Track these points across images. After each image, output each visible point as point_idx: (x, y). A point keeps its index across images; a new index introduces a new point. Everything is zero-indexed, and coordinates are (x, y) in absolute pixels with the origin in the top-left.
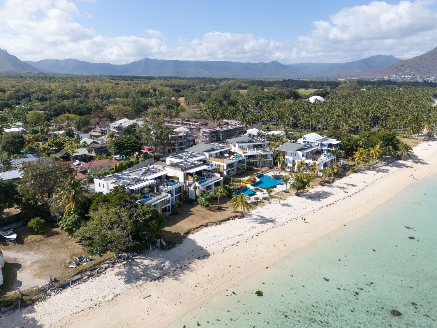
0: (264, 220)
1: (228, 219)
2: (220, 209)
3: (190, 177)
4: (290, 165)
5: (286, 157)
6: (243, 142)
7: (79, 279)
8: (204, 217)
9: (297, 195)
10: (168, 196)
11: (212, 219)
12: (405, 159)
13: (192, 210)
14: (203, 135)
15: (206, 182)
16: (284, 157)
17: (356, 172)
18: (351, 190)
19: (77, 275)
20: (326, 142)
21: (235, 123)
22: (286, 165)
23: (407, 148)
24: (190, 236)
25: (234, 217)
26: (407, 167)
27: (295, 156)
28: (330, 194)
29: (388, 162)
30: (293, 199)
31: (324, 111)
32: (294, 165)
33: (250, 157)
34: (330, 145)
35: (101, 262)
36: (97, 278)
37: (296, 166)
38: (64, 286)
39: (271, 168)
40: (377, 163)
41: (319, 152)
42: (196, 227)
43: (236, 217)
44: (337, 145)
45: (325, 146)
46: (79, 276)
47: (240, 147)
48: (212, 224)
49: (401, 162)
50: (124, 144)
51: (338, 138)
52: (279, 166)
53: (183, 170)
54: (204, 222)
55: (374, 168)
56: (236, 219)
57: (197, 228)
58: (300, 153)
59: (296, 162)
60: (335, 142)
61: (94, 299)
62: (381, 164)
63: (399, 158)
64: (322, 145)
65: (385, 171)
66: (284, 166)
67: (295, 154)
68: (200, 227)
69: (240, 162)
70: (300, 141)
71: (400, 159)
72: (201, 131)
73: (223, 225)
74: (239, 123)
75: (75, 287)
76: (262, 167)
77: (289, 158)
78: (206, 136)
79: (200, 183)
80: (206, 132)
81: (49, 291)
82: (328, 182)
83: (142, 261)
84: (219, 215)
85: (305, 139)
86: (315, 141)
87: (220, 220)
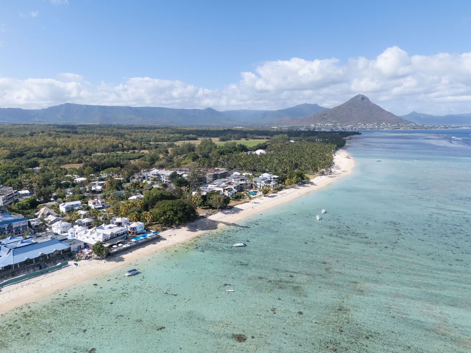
1: (244, 203)
2: (239, 201)
3: (225, 190)
4: (259, 187)
6: (235, 178)
9: (265, 196)
12: (307, 183)
14: (209, 177)
16: (256, 184)
17: (286, 189)
18: (284, 194)
20: (272, 177)
21: (222, 170)
22: (257, 187)
23: (308, 179)
24: (234, 207)
26: (308, 186)
28: (277, 196)
29: (300, 185)
30: (263, 197)
31: (268, 161)
32: (261, 186)
33: (241, 184)
34: (274, 178)
37: (261, 187)
39: (250, 189)
40: (295, 185)
41: (270, 181)
42: (235, 205)
43: (246, 202)
44: (277, 178)
47: (235, 180)
48: (239, 204)
49: (306, 185)
51: (277, 175)
52: (254, 187)
53: (222, 188)
54: (237, 204)
55: (293, 187)
58: (263, 181)
59: (261, 185)
60: (276, 177)
62: (296, 185)
63: (305, 183)
64: (271, 178)
65: (298, 188)
66: (256, 187)
67: (261, 182)
69: (238, 186)
70: (260, 177)
71: (305, 184)
73: (243, 204)
76: (246, 189)
77: (258, 184)
78: (210, 177)
79: (230, 192)
80: (210, 175)
82: (276, 192)
85: (263, 176)
86: (268, 177)
87: (241, 203)
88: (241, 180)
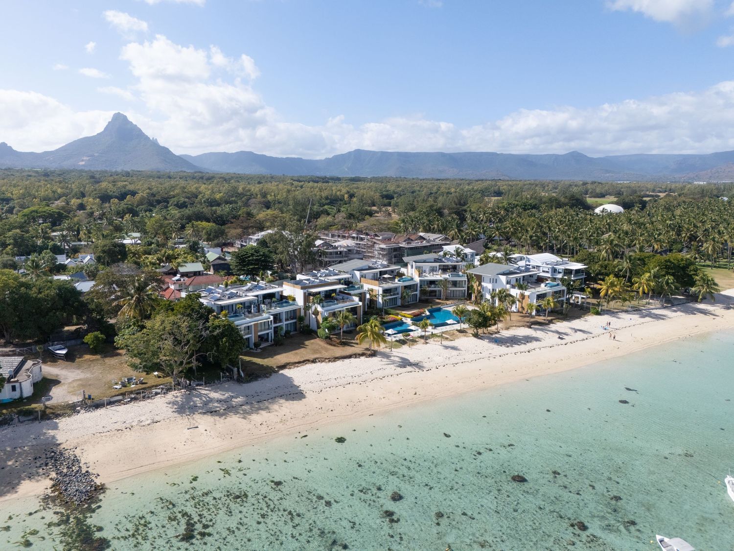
0: (405, 363)
1: (349, 357)
2: (345, 344)
4: (488, 297)
5: (482, 283)
7: (119, 401)
8: (315, 351)
9: (476, 335)
10: (269, 318)
11: (326, 355)
12: (704, 300)
13: (307, 343)
15: (333, 307)
16: (480, 284)
17: (598, 313)
19: (118, 395)
20: (561, 268)
22: (483, 296)
23: (710, 284)
24: (285, 372)
25: (359, 354)
27: (496, 282)
28: (537, 339)
29: (670, 303)
30: (461, 340)
34: (568, 272)
35: (153, 386)
36: (142, 402)
38: (98, 406)
40: (647, 303)
41: (540, 281)
42: (297, 361)
43: (363, 355)
44: (578, 272)
45: (559, 273)
46: (120, 397)
47: (418, 268)
48: (322, 360)
50: (249, 257)
52: (473, 298)
54: (312, 357)
55: (636, 310)
56: (363, 358)
57: (299, 362)
58: (503, 279)
60: (579, 266)
61: (127, 422)
62: (654, 305)
63: (694, 298)
64: (554, 271)
65: (658, 317)
66: (480, 298)
67: (496, 280)
68: (304, 361)
71: (696, 301)
72: (377, 246)
73: (339, 363)
74: (440, 238)
75: (111, 408)
76: (446, 299)
77: (488, 285)
79: (323, 307)
81: (79, 408)
82: (540, 324)
83: (208, 392)
84: (339, 351)
85: (529, 261)
86: (544, 265)
87: (337, 356)
88: (445, 269)
